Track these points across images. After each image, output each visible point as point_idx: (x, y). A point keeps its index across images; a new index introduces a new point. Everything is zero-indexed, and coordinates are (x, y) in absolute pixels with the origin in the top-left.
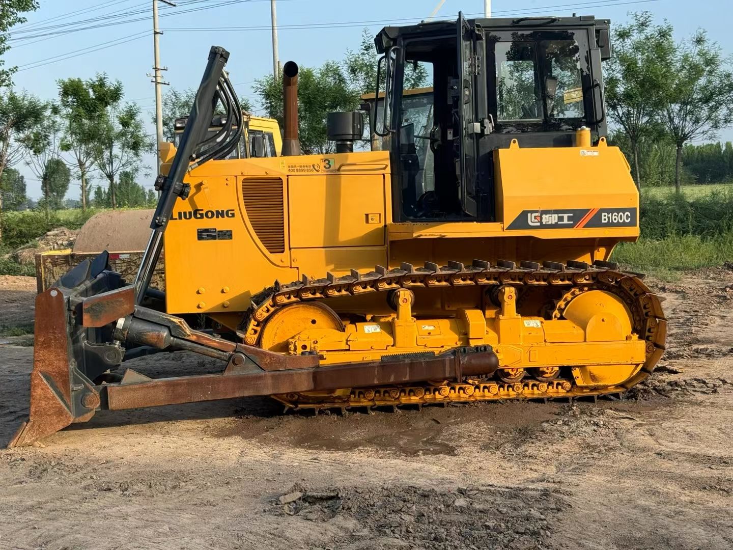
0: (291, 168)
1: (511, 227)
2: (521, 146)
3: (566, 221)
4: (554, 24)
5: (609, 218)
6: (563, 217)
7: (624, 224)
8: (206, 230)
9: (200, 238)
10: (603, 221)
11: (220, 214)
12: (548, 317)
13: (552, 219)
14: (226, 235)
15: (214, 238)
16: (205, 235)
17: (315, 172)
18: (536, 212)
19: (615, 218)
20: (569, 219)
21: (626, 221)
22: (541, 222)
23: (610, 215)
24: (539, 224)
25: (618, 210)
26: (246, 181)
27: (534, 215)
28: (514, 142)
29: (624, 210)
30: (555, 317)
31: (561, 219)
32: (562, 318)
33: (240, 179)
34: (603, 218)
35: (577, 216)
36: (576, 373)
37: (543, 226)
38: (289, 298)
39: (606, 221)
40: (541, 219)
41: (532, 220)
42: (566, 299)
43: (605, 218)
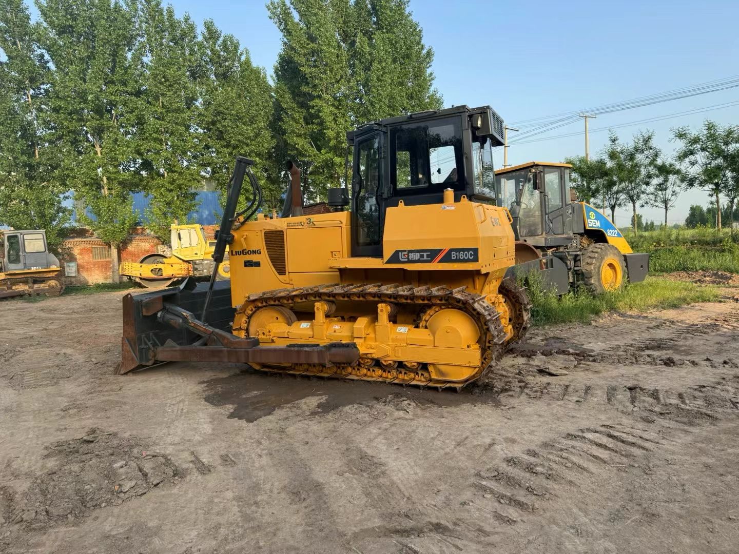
0: (289, 224)
1: (389, 262)
2: (406, 205)
3: (425, 258)
4: (435, 115)
5: (457, 256)
6: (423, 255)
7: (468, 261)
8: (248, 261)
9: (246, 266)
10: (453, 258)
11: (254, 252)
12: (417, 327)
13: (417, 256)
14: (257, 264)
15: (252, 266)
16: (247, 264)
17: (301, 227)
18: (405, 251)
19: (462, 256)
20: (428, 256)
21: (470, 258)
22: (408, 258)
23: (458, 254)
24: (407, 260)
25: (464, 250)
26: (266, 233)
27: (403, 253)
28: (401, 202)
29: (468, 250)
30: (422, 326)
31: (422, 256)
32: (426, 327)
33: (263, 232)
34: (453, 255)
35: (433, 254)
36: (431, 368)
37: (410, 261)
38: (262, 303)
39: (455, 258)
40: (408, 256)
41: (402, 257)
42: (429, 314)
43: (454, 256)
